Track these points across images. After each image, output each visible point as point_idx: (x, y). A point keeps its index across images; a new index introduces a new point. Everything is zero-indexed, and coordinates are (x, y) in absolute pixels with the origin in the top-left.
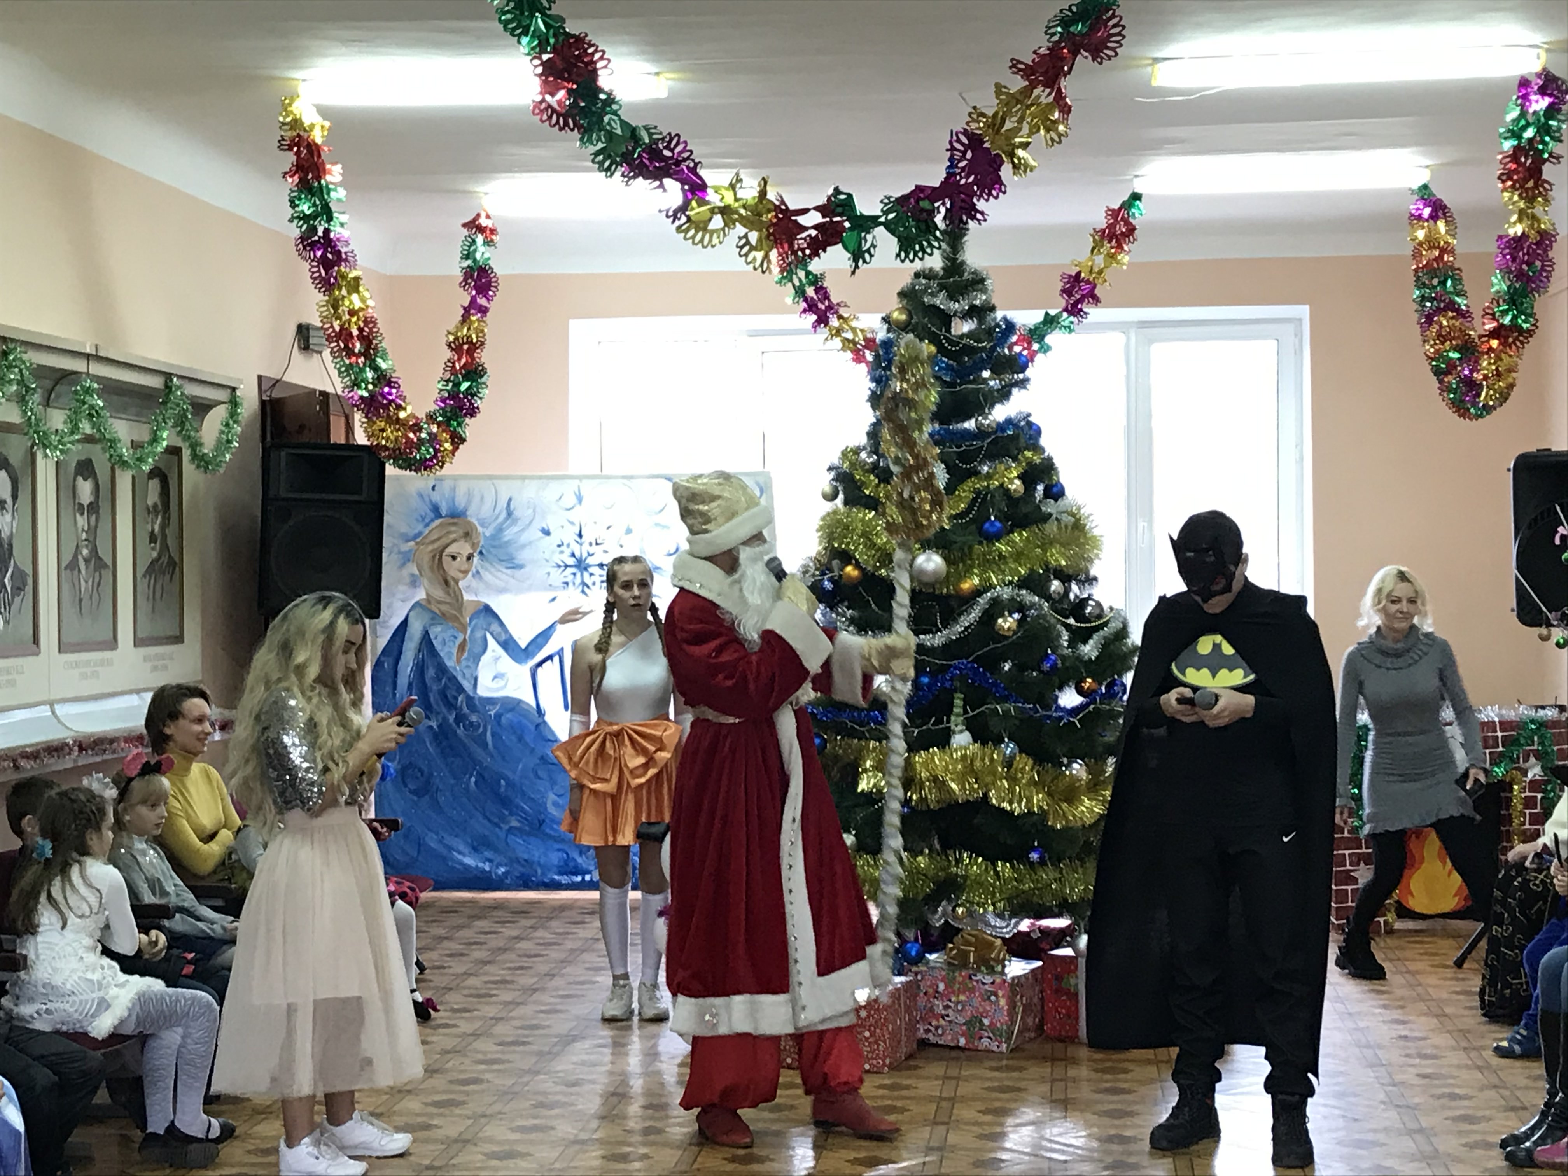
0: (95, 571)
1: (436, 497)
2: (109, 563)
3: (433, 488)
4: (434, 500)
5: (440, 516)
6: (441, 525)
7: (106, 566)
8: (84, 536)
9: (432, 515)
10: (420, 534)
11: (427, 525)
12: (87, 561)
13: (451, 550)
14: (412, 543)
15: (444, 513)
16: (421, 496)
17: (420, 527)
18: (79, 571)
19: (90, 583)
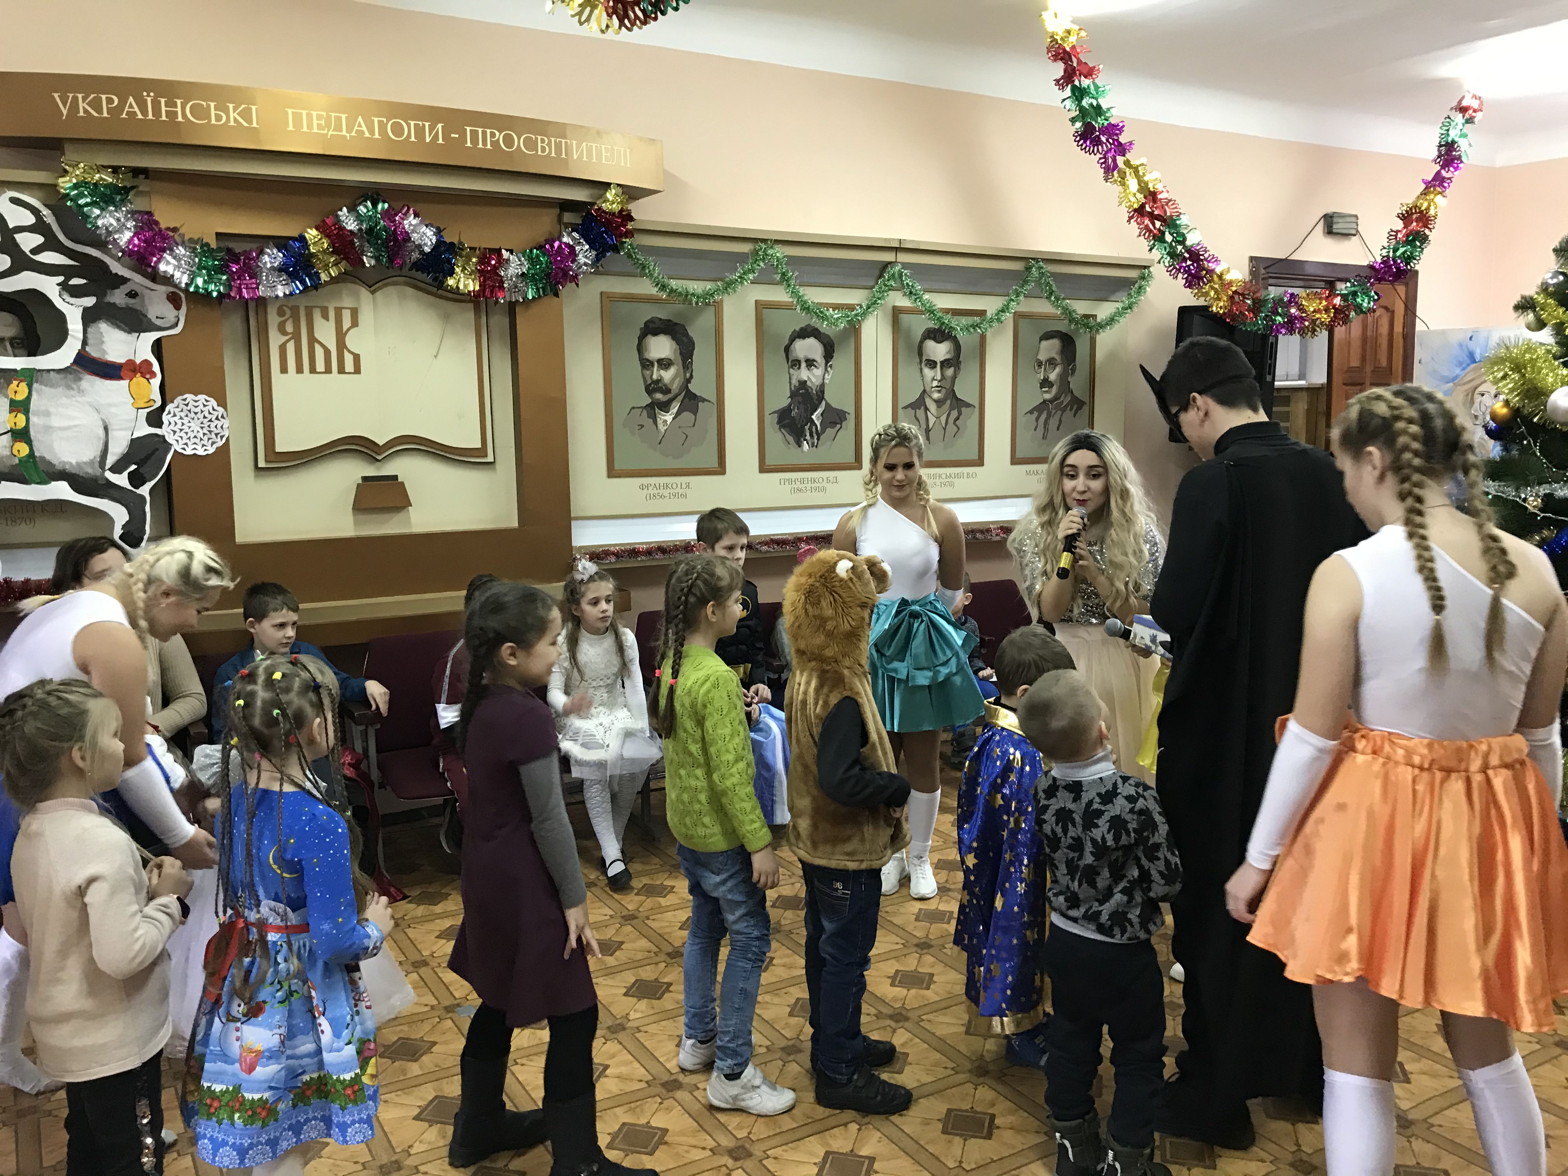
0: (952, 408)
1: (1472, 345)
2: (975, 402)
3: (1471, 338)
4: (1470, 348)
5: (1475, 362)
6: (1474, 369)
7: (968, 405)
8: (935, 383)
9: (1468, 361)
10: (1457, 377)
11: (1464, 369)
12: (939, 403)
13: (1480, 389)
14: (1451, 384)
15: (1478, 357)
16: (1461, 345)
17: (1458, 371)
18: (926, 409)
19: (943, 419)
